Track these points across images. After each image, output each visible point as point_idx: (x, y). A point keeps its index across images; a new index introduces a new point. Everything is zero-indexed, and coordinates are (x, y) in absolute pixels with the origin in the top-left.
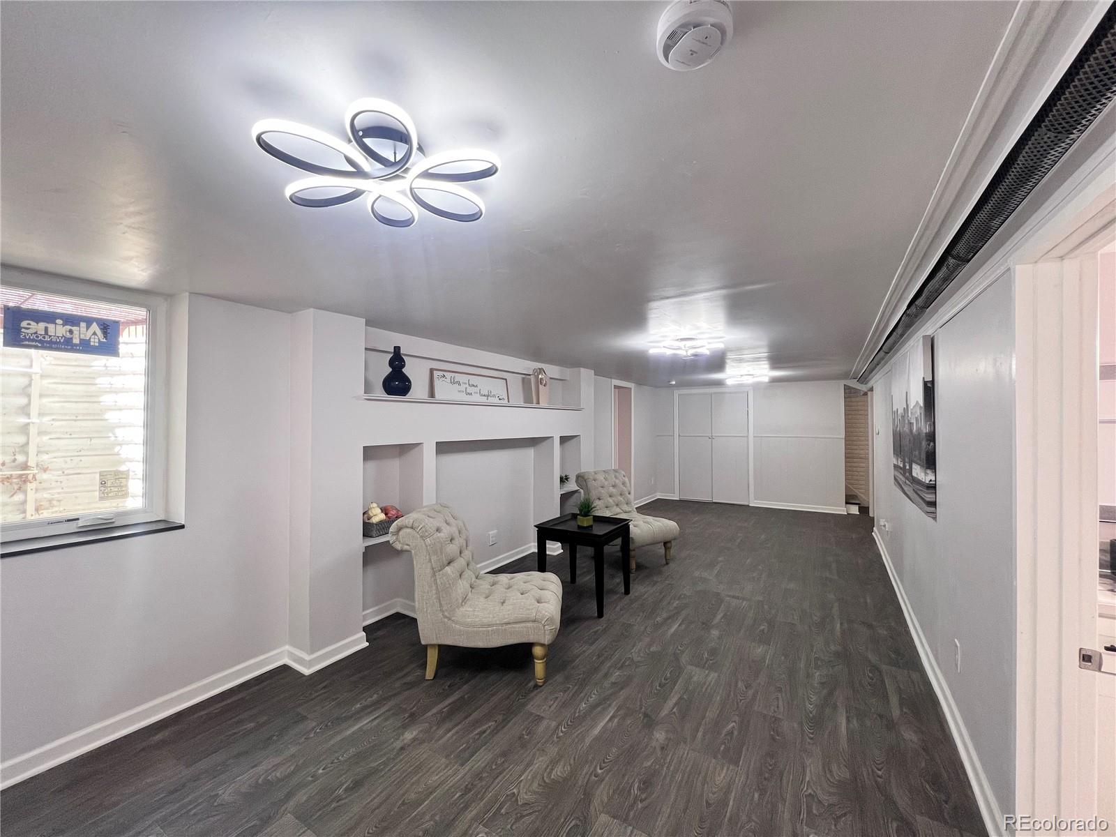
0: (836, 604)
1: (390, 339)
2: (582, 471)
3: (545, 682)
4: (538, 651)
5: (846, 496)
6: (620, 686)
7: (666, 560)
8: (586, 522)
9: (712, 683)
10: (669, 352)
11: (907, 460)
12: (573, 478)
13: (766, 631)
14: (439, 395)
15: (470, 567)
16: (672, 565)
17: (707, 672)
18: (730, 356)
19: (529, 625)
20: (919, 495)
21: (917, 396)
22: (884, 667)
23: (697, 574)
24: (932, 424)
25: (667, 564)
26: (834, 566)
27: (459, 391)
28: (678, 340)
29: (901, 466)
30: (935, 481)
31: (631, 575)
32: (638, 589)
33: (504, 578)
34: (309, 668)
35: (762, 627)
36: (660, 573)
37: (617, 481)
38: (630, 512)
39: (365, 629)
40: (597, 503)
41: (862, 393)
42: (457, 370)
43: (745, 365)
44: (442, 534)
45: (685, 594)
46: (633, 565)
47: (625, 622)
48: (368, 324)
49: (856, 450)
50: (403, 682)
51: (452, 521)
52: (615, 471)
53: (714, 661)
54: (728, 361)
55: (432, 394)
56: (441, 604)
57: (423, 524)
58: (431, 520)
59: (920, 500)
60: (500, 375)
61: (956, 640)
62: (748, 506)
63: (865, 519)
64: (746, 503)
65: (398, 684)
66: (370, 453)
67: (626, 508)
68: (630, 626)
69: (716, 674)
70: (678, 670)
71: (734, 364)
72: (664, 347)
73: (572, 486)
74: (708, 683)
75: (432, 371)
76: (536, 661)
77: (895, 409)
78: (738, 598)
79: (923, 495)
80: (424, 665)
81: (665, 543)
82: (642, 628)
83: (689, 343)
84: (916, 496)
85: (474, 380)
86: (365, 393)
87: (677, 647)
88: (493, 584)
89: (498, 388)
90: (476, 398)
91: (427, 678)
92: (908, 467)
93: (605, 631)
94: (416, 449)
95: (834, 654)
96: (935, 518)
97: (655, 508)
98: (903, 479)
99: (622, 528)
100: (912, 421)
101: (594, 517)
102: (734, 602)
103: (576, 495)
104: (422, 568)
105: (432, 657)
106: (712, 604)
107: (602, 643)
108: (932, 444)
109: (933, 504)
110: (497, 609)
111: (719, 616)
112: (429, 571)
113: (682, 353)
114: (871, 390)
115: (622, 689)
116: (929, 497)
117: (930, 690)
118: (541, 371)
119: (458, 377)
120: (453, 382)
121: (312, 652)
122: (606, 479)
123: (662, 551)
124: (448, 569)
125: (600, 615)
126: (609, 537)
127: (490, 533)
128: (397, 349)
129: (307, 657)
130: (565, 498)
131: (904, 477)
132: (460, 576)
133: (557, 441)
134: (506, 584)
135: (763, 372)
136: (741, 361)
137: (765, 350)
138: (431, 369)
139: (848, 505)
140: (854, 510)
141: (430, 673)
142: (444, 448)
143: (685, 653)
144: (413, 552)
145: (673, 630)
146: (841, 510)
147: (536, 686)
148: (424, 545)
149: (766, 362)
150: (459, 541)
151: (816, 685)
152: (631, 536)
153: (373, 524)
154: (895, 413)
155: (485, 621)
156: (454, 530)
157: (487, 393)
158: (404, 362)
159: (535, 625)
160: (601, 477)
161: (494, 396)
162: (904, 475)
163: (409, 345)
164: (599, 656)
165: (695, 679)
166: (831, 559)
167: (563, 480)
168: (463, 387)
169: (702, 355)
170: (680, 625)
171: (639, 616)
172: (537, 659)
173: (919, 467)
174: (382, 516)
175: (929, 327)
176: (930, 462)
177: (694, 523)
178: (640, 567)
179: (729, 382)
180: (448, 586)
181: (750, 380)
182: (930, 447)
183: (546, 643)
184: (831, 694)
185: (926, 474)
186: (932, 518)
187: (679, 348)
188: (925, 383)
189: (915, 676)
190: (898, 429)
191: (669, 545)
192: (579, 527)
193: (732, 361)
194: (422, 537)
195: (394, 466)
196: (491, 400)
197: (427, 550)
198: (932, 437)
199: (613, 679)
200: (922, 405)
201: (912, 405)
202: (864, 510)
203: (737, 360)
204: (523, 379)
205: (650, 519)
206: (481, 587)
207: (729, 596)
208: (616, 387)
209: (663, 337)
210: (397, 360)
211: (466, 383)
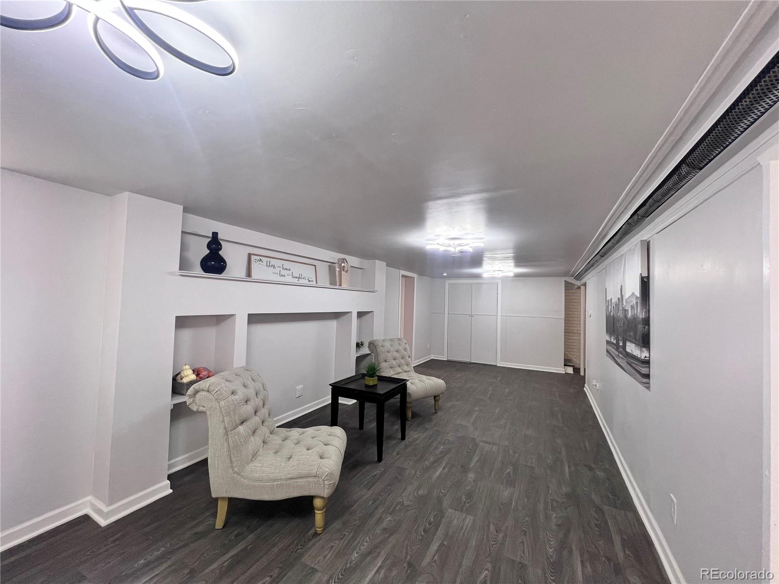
0: (563, 449)
1: (208, 226)
2: (374, 339)
3: (324, 530)
4: (318, 503)
5: (565, 359)
6: (390, 531)
7: (435, 409)
8: (371, 382)
9: (468, 528)
10: (442, 249)
11: (620, 338)
12: (366, 344)
13: (511, 474)
14: (255, 275)
15: (266, 424)
16: (439, 413)
17: (464, 515)
18: (487, 255)
19: (311, 479)
20: (633, 368)
21: (633, 288)
22: (606, 508)
23: (458, 422)
24: (647, 311)
25: (436, 413)
26: (559, 416)
27: (273, 273)
28: (449, 239)
29: (615, 342)
30: (649, 357)
31: (407, 422)
32: (413, 434)
33: (295, 432)
34: (106, 520)
35: (508, 470)
36: (430, 420)
37: (400, 348)
38: (408, 371)
39: (170, 477)
40: (384, 365)
41: (576, 287)
42: (272, 256)
43: (497, 262)
44: (237, 397)
45: (449, 440)
46: (409, 414)
47: (400, 466)
48: (186, 210)
49: (571, 327)
50: (193, 532)
51: (250, 383)
52: (399, 340)
53: (470, 504)
54: (484, 259)
55: (249, 274)
56: (231, 462)
57: (219, 387)
58: (227, 383)
59: (634, 371)
60: (312, 263)
61: (671, 495)
62: (496, 366)
63: (577, 379)
64: (495, 364)
65: (188, 535)
66: (182, 322)
67: (406, 368)
68: (403, 469)
69: (472, 518)
70: (441, 514)
71: (490, 262)
72: (437, 244)
73: (365, 350)
74: (465, 527)
75: (250, 255)
76: (316, 511)
77: (609, 298)
78: (489, 443)
79: (638, 368)
80: (215, 515)
81: (435, 397)
82: (413, 472)
83: (457, 242)
84: (629, 367)
85: (287, 265)
86: (179, 270)
87: (441, 490)
88: (285, 439)
89: (308, 272)
90: (289, 279)
91: (216, 528)
92: (621, 344)
93: (382, 475)
94: (229, 320)
95: (566, 495)
96: (648, 388)
97: (428, 367)
98: (617, 353)
99: (401, 386)
100: (627, 308)
101: (379, 377)
102: (487, 447)
103: (369, 357)
104: (215, 426)
105: (222, 509)
106: (469, 449)
107: (378, 487)
108: (647, 327)
109: (647, 376)
110: (283, 465)
111: (475, 459)
112: (222, 431)
113: (452, 249)
114: (585, 285)
115: (391, 535)
116: (644, 371)
117: (644, 532)
118: (344, 260)
119: (273, 262)
120: (269, 265)
121: (111, 503)
122: (391, 346)
123: (433, 401)
124: (241, 428)
125: (380, 459)
126: (391, 394)
127: (297, 387)
128: (215, 234)
129: (106, 509)
130: (359, 360)
131: (616, 351)
132: (254, 433)
133: (355, 315)
134: (296, 439)
135: (510, 269)
136: (494, 259)
137: (511, 251)
138: (249, 254)
139: (566, 367)
140: (570, 370)
141: (219, 523)
142: (254, 319)
143: (448, 495)
144: (208, 413)
145: (438, 473)
146: (561, 370)
147: (316, 534)
148: (218, 407)
149: (512, 261)
150: (256, 402)
151: (554, 527)
152: (408, 392)
153: (183, 384)
154: (608, 302)
155: (271, 476)
156: (251, 392)
157: (298, 276)
158: (221, 246)
159: (316, 479)
160: (387, 344)
161: (304, 278)
162: (617, 350)
163: (226, 231)
164: (375, 501)
165: (455, 522)
166: (556, 409)
167: (359, 345)
168: (277, 270)
169: (466, 252)
170: (443, 469)
171: (411, 460)
172: (317, 510)
173: (634, 345)
174: (193, 377)
175: (645, 233)
176: (645, 341)
177: (457, 379)
178: (415, 415)
179: (485, 275)
180: (239, 443)
181: (500, 275)
182: (645, 330)
183: (325, 496)
184: (566, 535)
185: (641, 351)
186: (646, 387)
187: (450, 246)
188: (642, 278)
189: (630, 515)
190: (612, 314)
191: (438, 398)
192: (367, 386)
193: (489, 259)
194: (217, 399)
195: (210, 333)
196: (302, 281)
197: (221, 411)
198: (647, 322)
199: (384, 525)
200: (638, 296)
201: (627, 295)
202: (577, 370)
203: (492, 259)
204: (330, 266)
205: (424, 377)
206: (274, 442)
207: (483, 442)
208: (403, 276)
209: (438, 235)
210: (215, 243)
211: (280, 267)
